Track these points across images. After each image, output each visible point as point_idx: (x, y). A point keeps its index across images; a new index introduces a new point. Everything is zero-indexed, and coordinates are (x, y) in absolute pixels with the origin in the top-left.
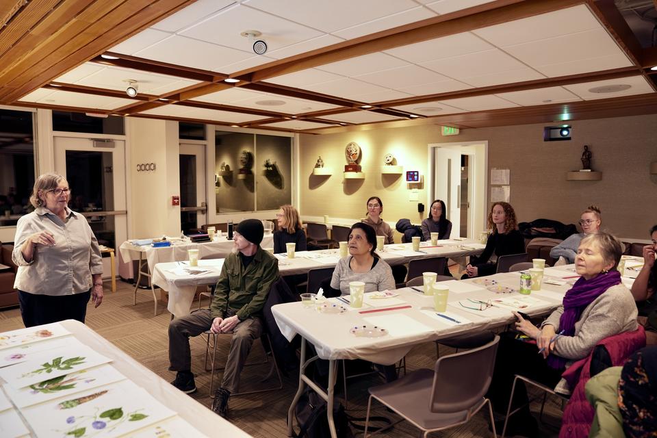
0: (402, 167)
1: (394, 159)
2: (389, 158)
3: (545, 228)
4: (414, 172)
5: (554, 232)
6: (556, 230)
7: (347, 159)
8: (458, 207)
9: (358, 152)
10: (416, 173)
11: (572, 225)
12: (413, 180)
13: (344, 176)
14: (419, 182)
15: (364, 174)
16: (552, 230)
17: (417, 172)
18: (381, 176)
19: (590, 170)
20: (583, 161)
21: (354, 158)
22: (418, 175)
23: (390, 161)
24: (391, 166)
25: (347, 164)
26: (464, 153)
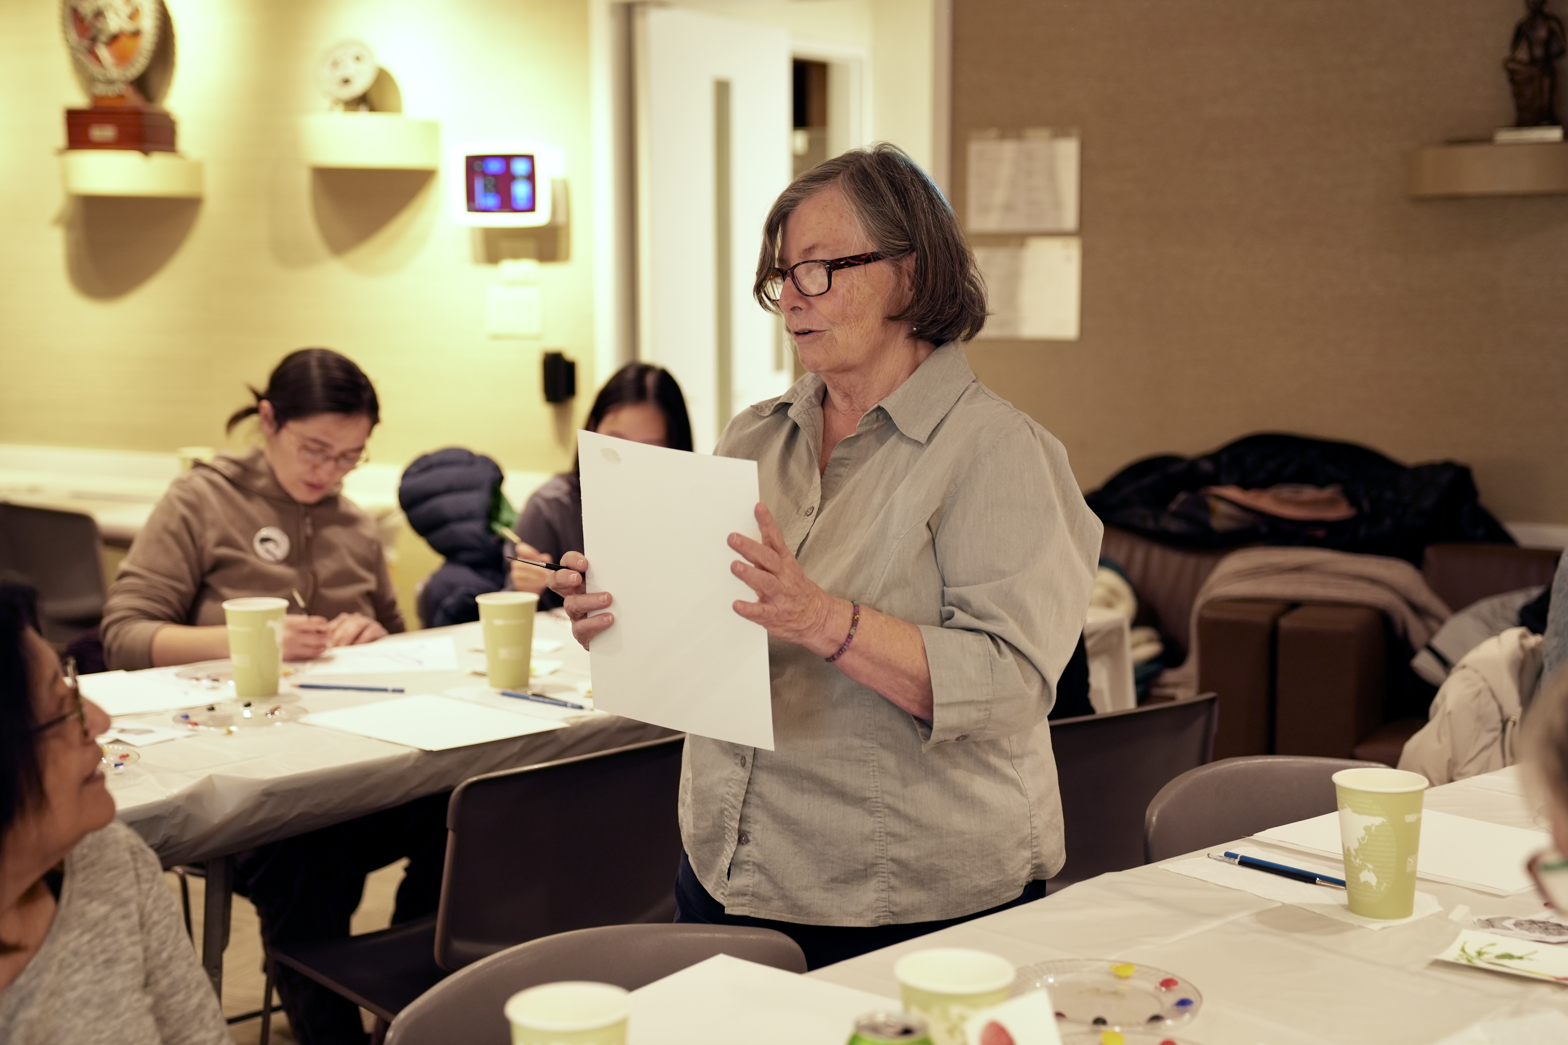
0: (431, 129)
1: (382, 78)
2: (350, 69)
3: (1286, 492)
4: (507, 159)
5: (1341, 511)
6: (1353, 501)
7: (79, 67)
8: (779, 366)
9: (148, 24)
10: (520, 167)
11: (1447, 466)
12: (507, 204)
13: (65, 177)
14: (539, 218)
15: (197, 169)
16: (1330, 503)
17: (530, 158)
18: (304, 182)
19: (1554, 134)
20: (1512, 75)
21: (123, 59)
22: (531, 177)
23: (358, 87)
24: (363, 116)
25: (79, 100)
26: (813, 50)
